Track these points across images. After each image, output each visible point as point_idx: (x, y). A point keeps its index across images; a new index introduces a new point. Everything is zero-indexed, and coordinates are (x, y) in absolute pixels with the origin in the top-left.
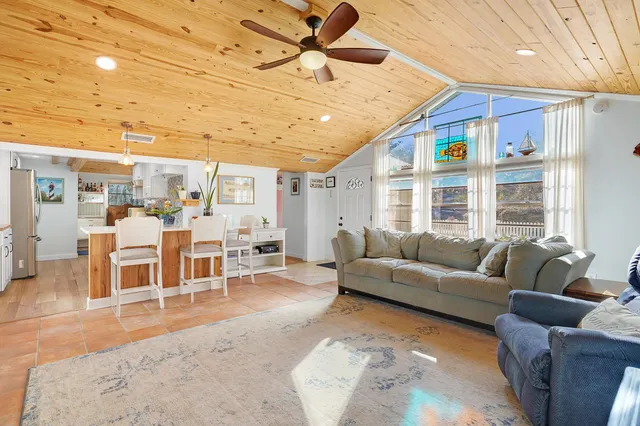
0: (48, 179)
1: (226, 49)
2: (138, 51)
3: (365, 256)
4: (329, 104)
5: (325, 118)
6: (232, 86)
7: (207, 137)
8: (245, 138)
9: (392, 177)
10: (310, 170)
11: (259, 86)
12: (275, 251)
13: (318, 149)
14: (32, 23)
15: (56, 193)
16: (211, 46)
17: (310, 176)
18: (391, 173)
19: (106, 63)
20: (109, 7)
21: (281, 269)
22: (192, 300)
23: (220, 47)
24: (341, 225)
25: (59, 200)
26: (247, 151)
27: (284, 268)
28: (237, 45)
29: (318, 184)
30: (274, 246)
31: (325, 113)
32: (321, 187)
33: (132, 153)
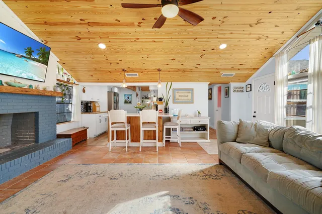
0: (127, 95)
1: (139, 23)
2: (108, 38)
3: (235, 141)
4: (219, 36)
5: (223, 46)
6: (154, 41)
7: (159, 70)
8: (178, 67)
9: (289, 80)
10: (232, 81)
11: (168, 37)
12: (204, 130)
13: (230, 68)
14: (75, 38)
15: (130, 100)
16: (132, 24)
17: (233, 85)
18: (290, 77)
19: (102, 46)
20: (89, 23)
21: (206, 141)
22: (140, 150)
23: (136, 24)
24: (254, 116)
25: (130, 102)
26: (184, 74)
27: (209, 140)
28: (143, 19)
29: (240, 90)
30: (203, 128)
31: (221, 43)
32: (242, 91)
33: (126, 82)
